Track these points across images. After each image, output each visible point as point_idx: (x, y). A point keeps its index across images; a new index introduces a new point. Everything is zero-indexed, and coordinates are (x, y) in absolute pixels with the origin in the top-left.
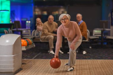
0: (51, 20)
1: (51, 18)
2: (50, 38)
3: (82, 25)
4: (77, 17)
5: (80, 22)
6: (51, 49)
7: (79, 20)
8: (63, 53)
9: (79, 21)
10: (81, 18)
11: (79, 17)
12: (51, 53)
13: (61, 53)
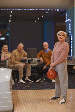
0: (21, 48)
1: (21, 46)
2: (21, 67)
3: (49, 53)
4: (44, 45)
5: (47, 50)
6: (20, 78)
7: (45, 48)
9: (45, 49)
10: (47, 46)
11: (45, 45)
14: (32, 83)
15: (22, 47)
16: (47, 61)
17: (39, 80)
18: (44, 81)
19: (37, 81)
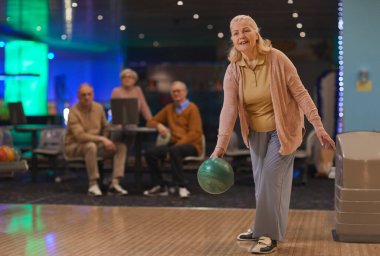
5: (182, 105)
6: (93, 180)
7: (179, 98)
8: (124, 192)
9: (179, 101)
10: (184, 93)
12: (91, 193)
13: (120, 192)
14: (125, 195)
15: (89, 94)
16: (178, 135)
17: (154, 190)
18: (170, 193)
19: (146, 193)
